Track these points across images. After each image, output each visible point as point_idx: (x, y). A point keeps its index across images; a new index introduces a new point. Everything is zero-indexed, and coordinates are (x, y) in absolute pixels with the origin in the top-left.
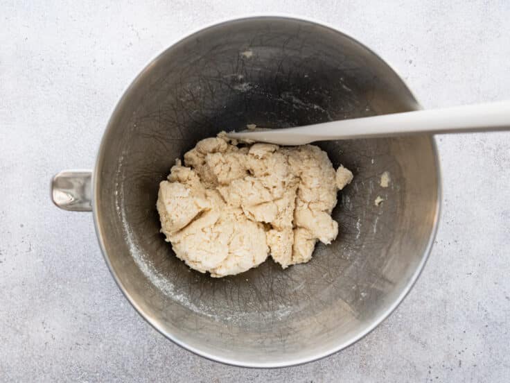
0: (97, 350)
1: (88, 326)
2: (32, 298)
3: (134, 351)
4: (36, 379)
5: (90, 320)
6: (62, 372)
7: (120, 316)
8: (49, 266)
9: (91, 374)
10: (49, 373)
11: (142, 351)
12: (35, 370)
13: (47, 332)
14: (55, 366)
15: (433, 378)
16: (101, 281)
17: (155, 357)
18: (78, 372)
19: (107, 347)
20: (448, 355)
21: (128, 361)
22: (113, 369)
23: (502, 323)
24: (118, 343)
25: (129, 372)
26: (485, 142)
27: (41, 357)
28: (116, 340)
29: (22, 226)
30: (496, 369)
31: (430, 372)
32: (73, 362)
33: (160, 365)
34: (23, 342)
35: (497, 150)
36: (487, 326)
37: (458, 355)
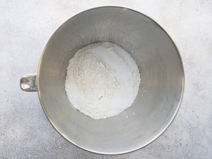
0: (34, 142)
1: (31, 132)
2: (9, 120)
3: (49, 142)
4: (9, 154)
5: (32, 129)
6: (20, 151)
7: (44, 127)
8: (15, 107)
9: (32, 152)
10: (14, 151)
11: (52, 142)
12: (9, 150)
13: (14, 134)
14: (17, 148)
15: (171, 151)
16: (36, 113)
17: (58, 144)
18: (26, 151)
19: (39, 140)
20: (176, 141)
21: (47, 146)
22: (41, 150)
23: (196, 127)
24: (43, 138)
25: (47, 151)
26: (184, 56)
27: (12, 145)
28: (42, 137)
29: (5, 91)
30: (195, 146)
31: (169, 148)
32: (25, 147)
33: (60, 147)
34: (5, 138)
35: (189, 60)
36: (190, 129)
37: (180, 141)
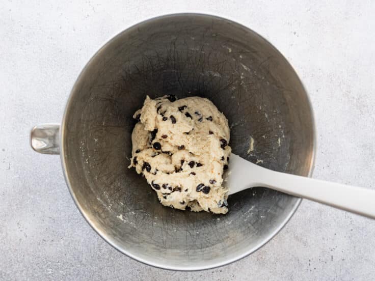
0: (59, 245)
1: (52, 227)
2: (10, 205)
3: (87, 246)
4: (12, 267)
5: (54, 222)
6: (32, 262)
7: (77, 219)
8: (23, 181)
9: (54, 264)
10: (22, 262)
11: (93, 246)
12: (12, 260)
13: (21, 231)
14: (27, 257)
15: (312, 269)
16: (62, 193)
17: (103, 251)
18: (44, 262)
19: (67, 243)
20: (323, 252)
21: (82, 254)
22: (71, 260)
23: (363, 228)
24: (75, 240)
25: (83, 262)
26: (349, 93)
27: (16, 250)
28: (73, 237)
29: (4, 150)
30: (359, 262)
31: (309, 264)
32: (41, 254)
33: (107, 257)
34: (3, 238)
35: (359, 99)
36: (352, 230)
37: (331, 252)
